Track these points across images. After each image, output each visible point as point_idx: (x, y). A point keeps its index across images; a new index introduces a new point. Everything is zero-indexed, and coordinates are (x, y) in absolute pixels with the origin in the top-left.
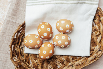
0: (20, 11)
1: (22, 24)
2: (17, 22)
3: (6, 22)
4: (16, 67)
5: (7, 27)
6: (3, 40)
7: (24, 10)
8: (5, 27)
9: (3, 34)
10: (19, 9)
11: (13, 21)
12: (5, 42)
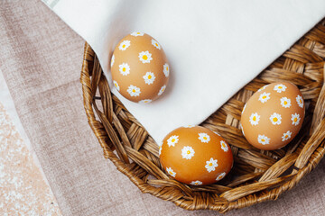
0: (36, 45)
1: (85, 63)
2: (57, 86)
3: (24, 110)
4: (179, 202)
5: (42, 122)
6: (66, 172)
7: (44, 34)
8: (36, 126)
9: (50, 153)
10: (28, 42)
11: (45, 90)
12: (76, 173)
